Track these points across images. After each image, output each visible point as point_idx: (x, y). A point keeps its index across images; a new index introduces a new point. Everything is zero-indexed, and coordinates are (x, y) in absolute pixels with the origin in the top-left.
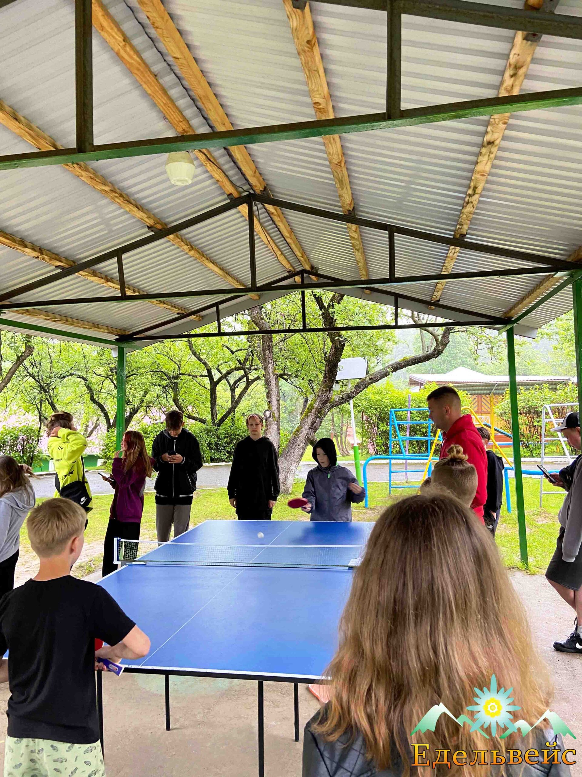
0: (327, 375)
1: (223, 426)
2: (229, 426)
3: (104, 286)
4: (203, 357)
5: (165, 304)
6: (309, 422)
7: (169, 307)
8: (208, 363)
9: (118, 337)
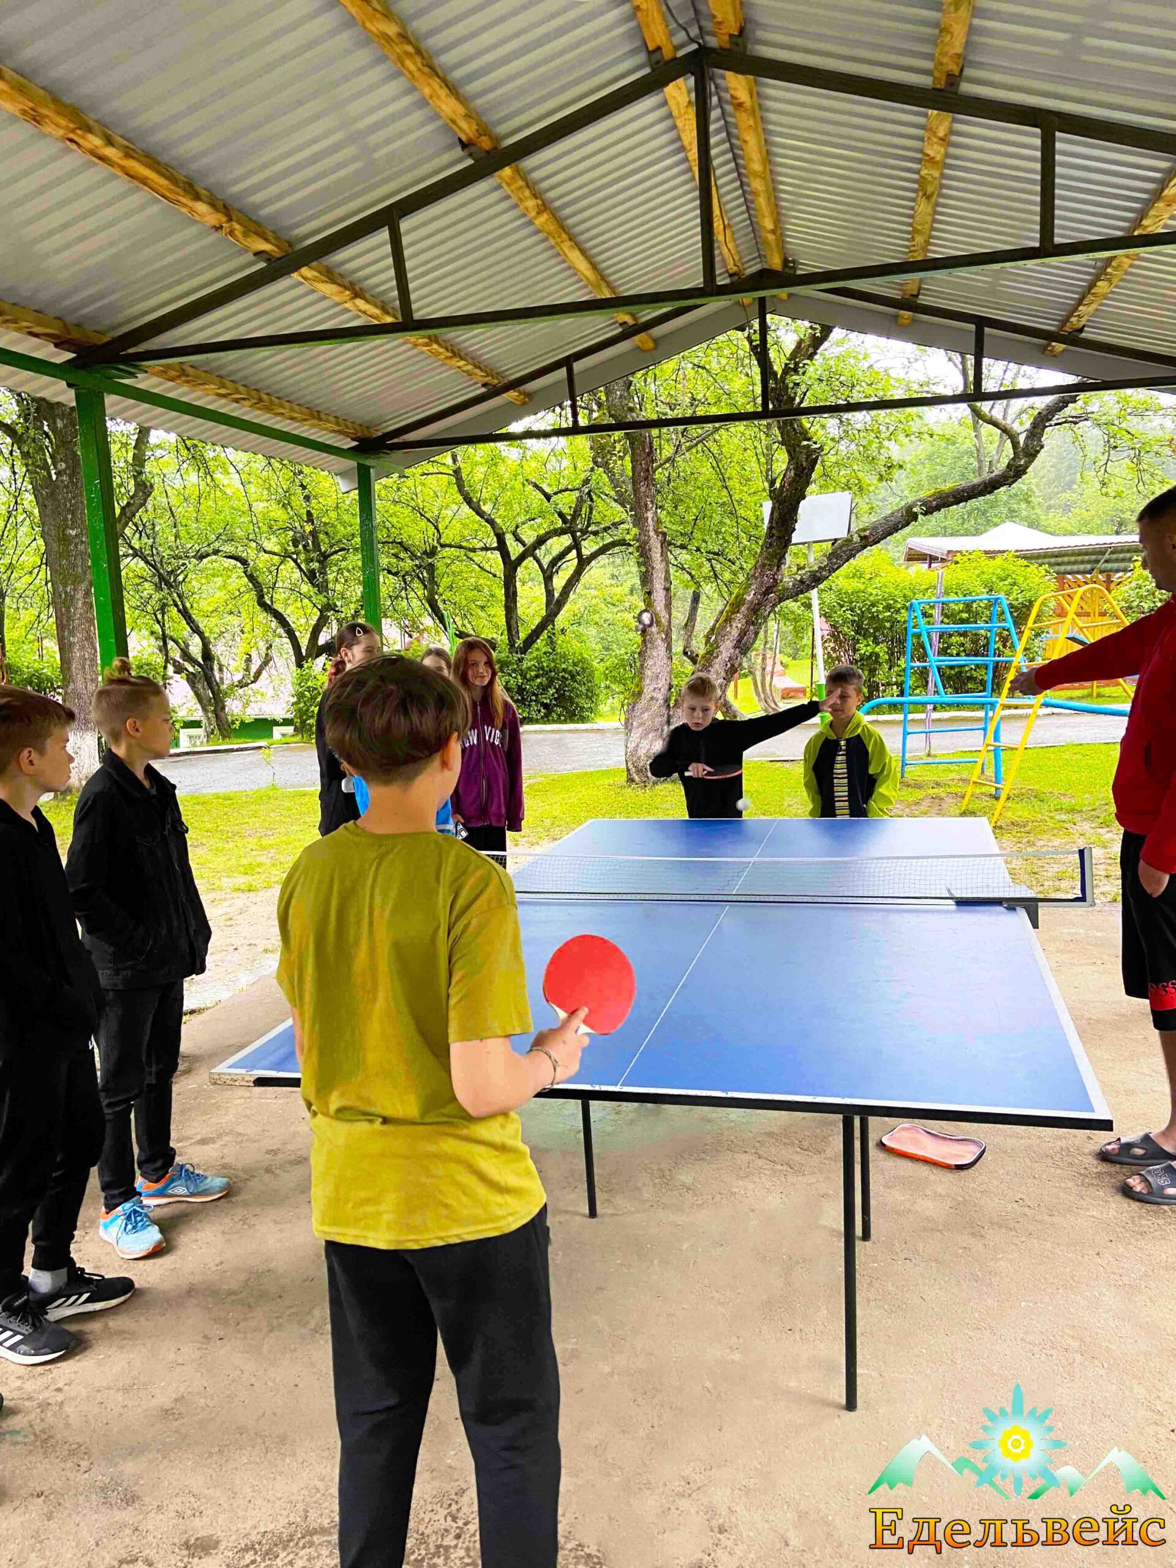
0: (774, 531)
1: (533, 653)
2: (545, 653)
3: (348, 310)
4: (486, 508)
5: (462, 359)
6: (735, 633)
7: (470, 367)
8: (498, 521)
9: (355, 443)
